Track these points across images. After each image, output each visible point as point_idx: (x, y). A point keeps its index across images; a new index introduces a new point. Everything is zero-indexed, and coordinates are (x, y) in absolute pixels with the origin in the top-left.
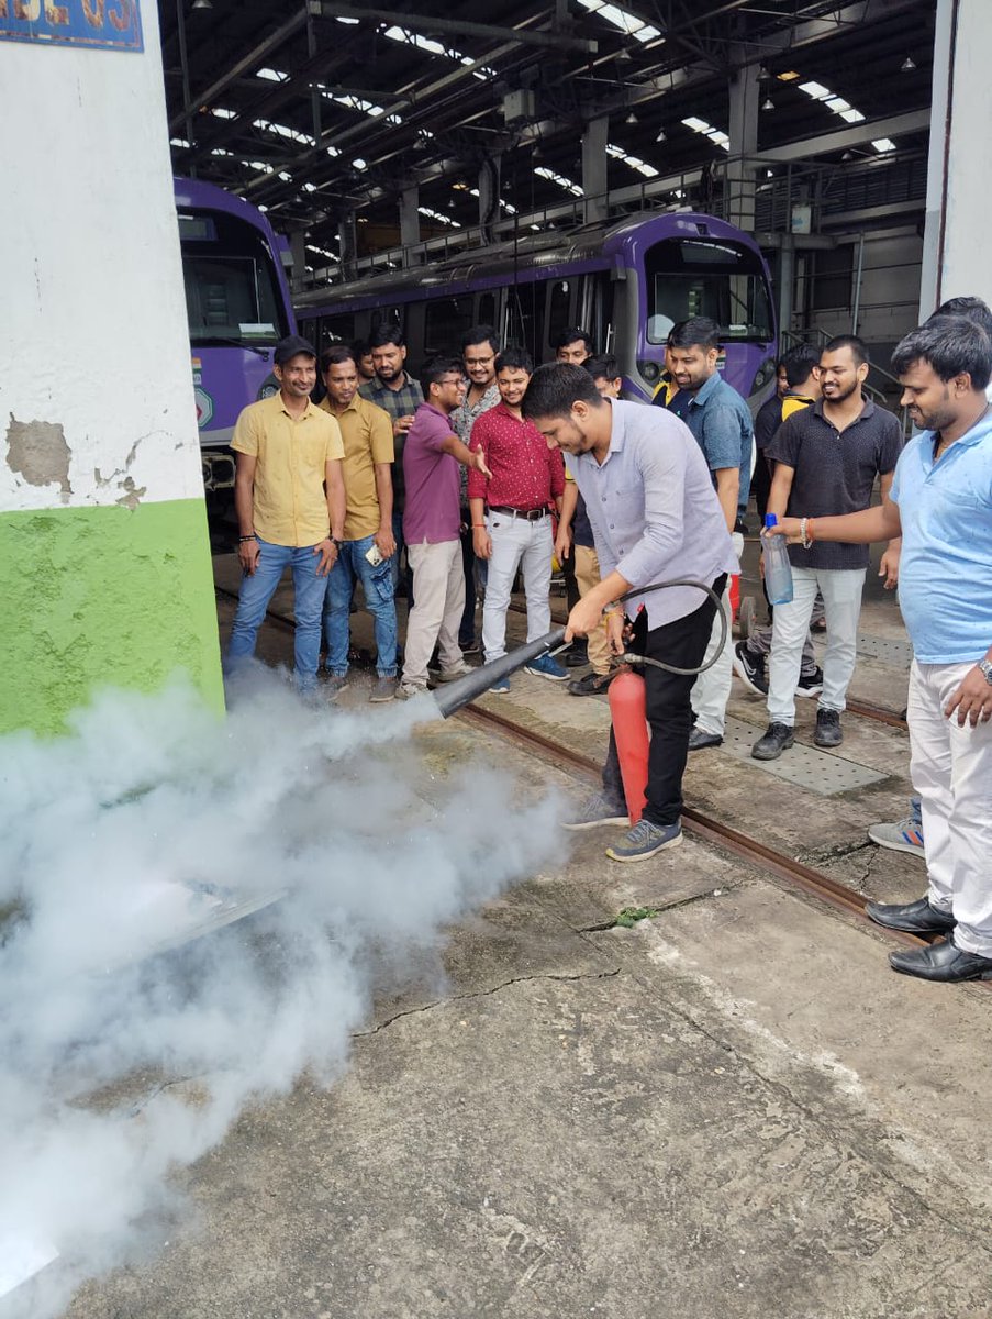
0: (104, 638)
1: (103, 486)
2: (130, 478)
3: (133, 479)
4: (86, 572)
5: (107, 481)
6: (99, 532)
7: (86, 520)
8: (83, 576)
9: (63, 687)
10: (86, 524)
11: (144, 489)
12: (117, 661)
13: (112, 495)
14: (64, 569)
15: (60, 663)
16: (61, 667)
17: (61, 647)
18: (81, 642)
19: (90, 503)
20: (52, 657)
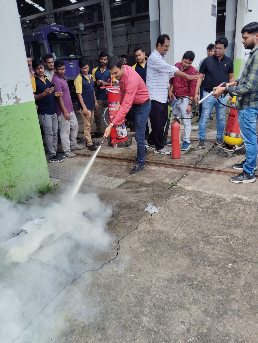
0: (16, 145)
1: (10, 99)
2: (16, 96)
3: (17, 96)
4: (8, 126)
5: (11, 97)
6: (10, 113)
7: (7, 110)
8: (8, 127)
9: (7, 161)
10: (7, 111)
11: (20, 99)
12: (20, 151)
13: (12, 102)
14: (3, 125)
15: (5, 154)
16: (5, 155)
17: (5, 149)
18: (10, 147)
19: (7, 104)
20: (3, 152)
